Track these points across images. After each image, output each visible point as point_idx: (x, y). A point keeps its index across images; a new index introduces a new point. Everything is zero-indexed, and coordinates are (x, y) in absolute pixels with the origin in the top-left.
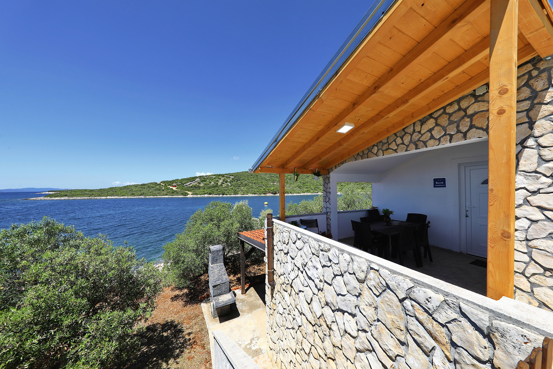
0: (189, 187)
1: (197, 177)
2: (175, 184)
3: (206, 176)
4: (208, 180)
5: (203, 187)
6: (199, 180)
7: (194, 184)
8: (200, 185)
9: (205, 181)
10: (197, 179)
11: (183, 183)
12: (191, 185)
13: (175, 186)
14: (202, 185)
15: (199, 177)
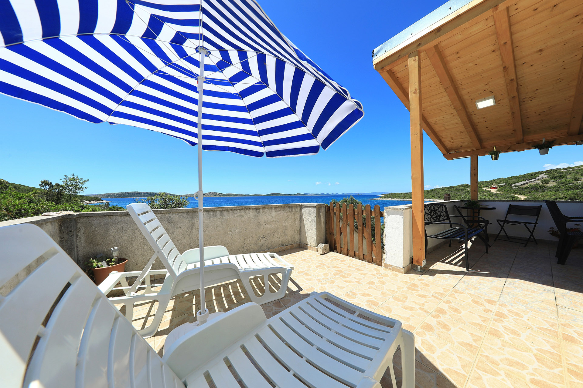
0: (522, 189)
1: (541, 173)
2: (494, 185)
3: (564, 169)
4: (569, 176)
5: (554, 187)
6: (546, 176)
7: (532, 183)
8: (546, 185)
9: (561, 177)
10: (541, 176)
11: (511, 183)
12: (527, 185)
13: (496, 188)
14: (552, 184)
15: (546, 171)
